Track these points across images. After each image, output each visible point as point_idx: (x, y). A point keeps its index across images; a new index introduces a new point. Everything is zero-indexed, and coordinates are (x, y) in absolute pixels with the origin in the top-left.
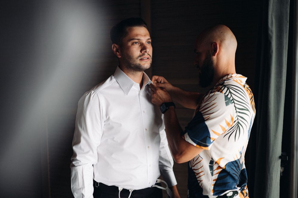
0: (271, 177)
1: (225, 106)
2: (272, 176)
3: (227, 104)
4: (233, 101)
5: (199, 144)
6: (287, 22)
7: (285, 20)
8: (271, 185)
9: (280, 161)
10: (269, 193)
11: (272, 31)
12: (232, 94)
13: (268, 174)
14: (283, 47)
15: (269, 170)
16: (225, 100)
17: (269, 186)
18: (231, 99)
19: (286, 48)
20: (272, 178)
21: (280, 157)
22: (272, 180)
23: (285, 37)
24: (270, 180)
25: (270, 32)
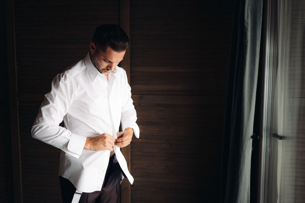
0: (244, 155)
2: (245, 154)
6: (260, 15)
8: (244, 162)
9: (251, 140)
10: (241, 170)
11: (247, 24)
15: (243, 148)
17: (242, 163)
19: (259, 39)
21: (252, 137)
23: (259, 29)
24: (243, 157)
25: (246, 24)
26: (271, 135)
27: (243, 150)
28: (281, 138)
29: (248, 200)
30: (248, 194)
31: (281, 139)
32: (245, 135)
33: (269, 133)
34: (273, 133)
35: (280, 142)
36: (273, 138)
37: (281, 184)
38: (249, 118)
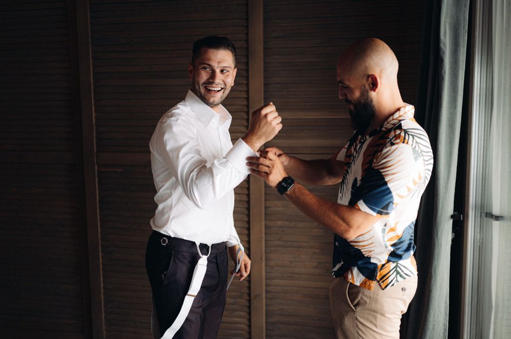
0: (439, 243)
1: (414, 160)
2: (441, 242)
3: (416, 159)
4: (421, 154)
5: (380, 213)
6: (465, 31)
7: (462, 28)
8: (440, 254)
9: (451, 221)
10: (435, 266)
11: (445, 45)
12: (419, 145)
13: (436, 240)
14: (460, 66)
15: (437, 234)
16: (414, 154)
17: (436, 256)
18: (419, 151)
19: (462, 67)
20: (441, 244)
21: (452, 217)
22: (441, 248)
23: (462, 52)
24: (438, 247)
25: (442, 46)
26: (483, 215)
27: (438, 237)
28: (497, 218)
29: (446, 312)
30: (446, 303)
31: (497, 220)
32: (442, 214)
33: (479, 211)
34: (485, 211)
35: (496, 224)
36: (485, 218)
37: (497, 288)
38: (446, 187)
